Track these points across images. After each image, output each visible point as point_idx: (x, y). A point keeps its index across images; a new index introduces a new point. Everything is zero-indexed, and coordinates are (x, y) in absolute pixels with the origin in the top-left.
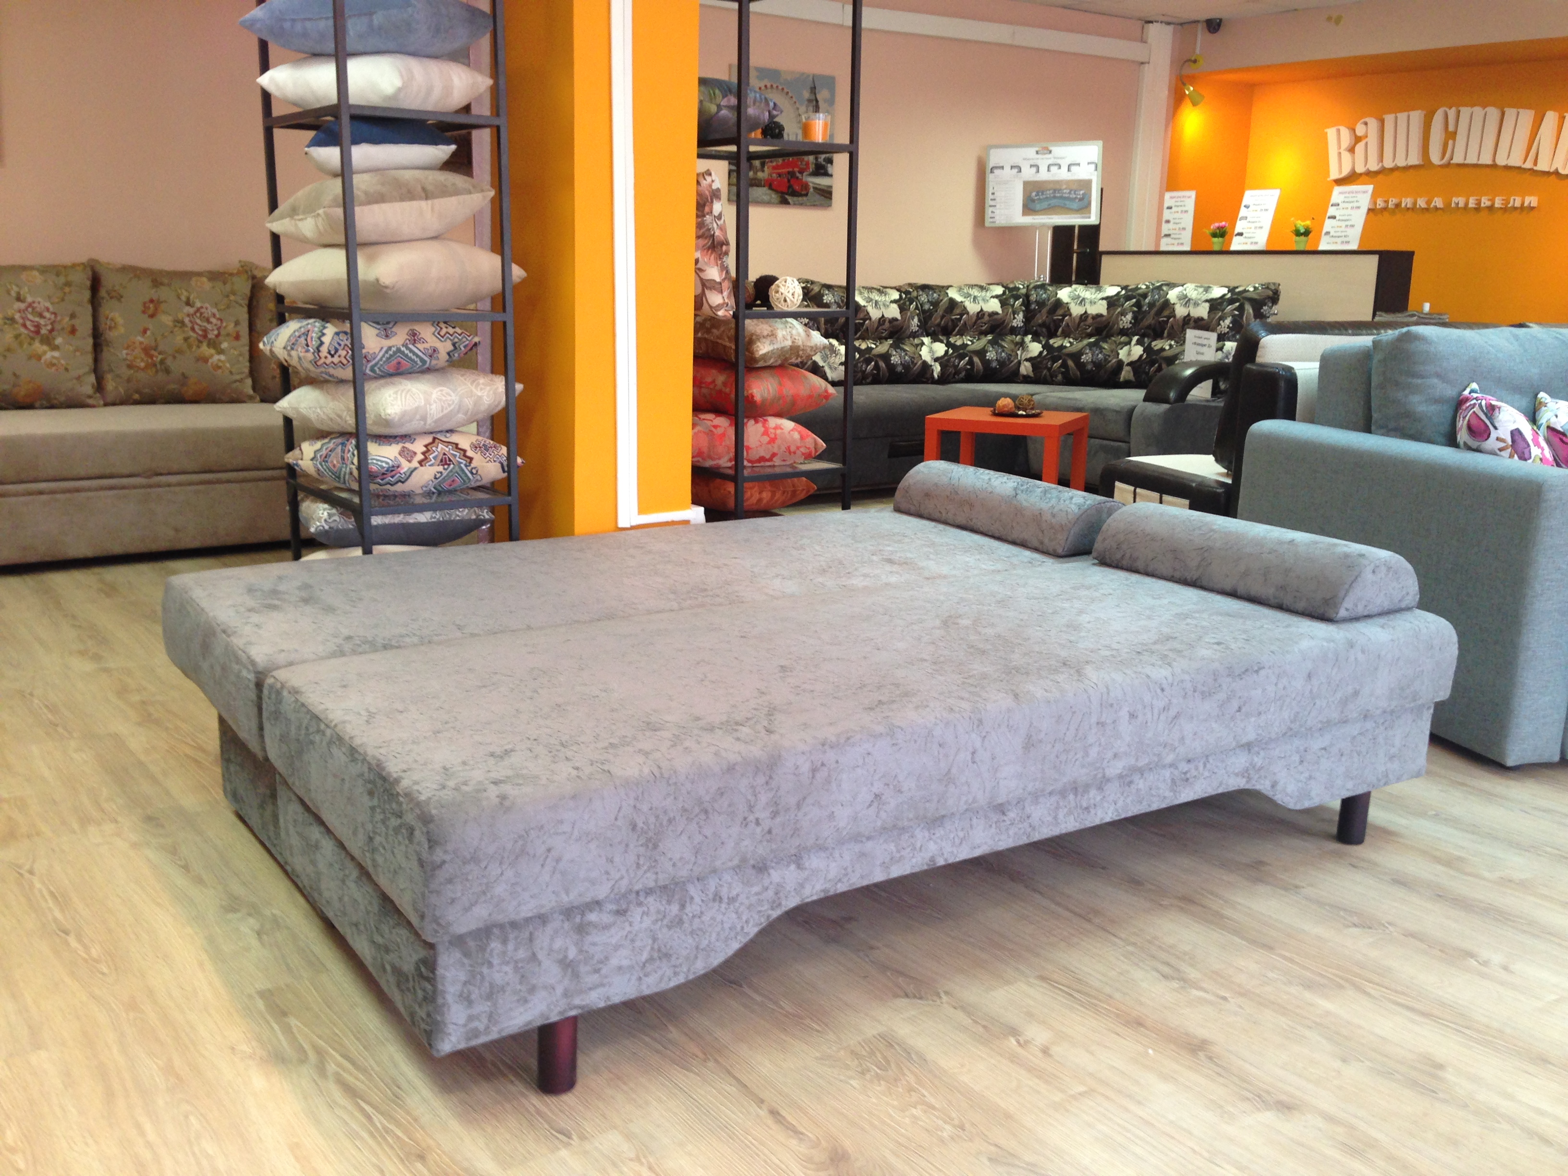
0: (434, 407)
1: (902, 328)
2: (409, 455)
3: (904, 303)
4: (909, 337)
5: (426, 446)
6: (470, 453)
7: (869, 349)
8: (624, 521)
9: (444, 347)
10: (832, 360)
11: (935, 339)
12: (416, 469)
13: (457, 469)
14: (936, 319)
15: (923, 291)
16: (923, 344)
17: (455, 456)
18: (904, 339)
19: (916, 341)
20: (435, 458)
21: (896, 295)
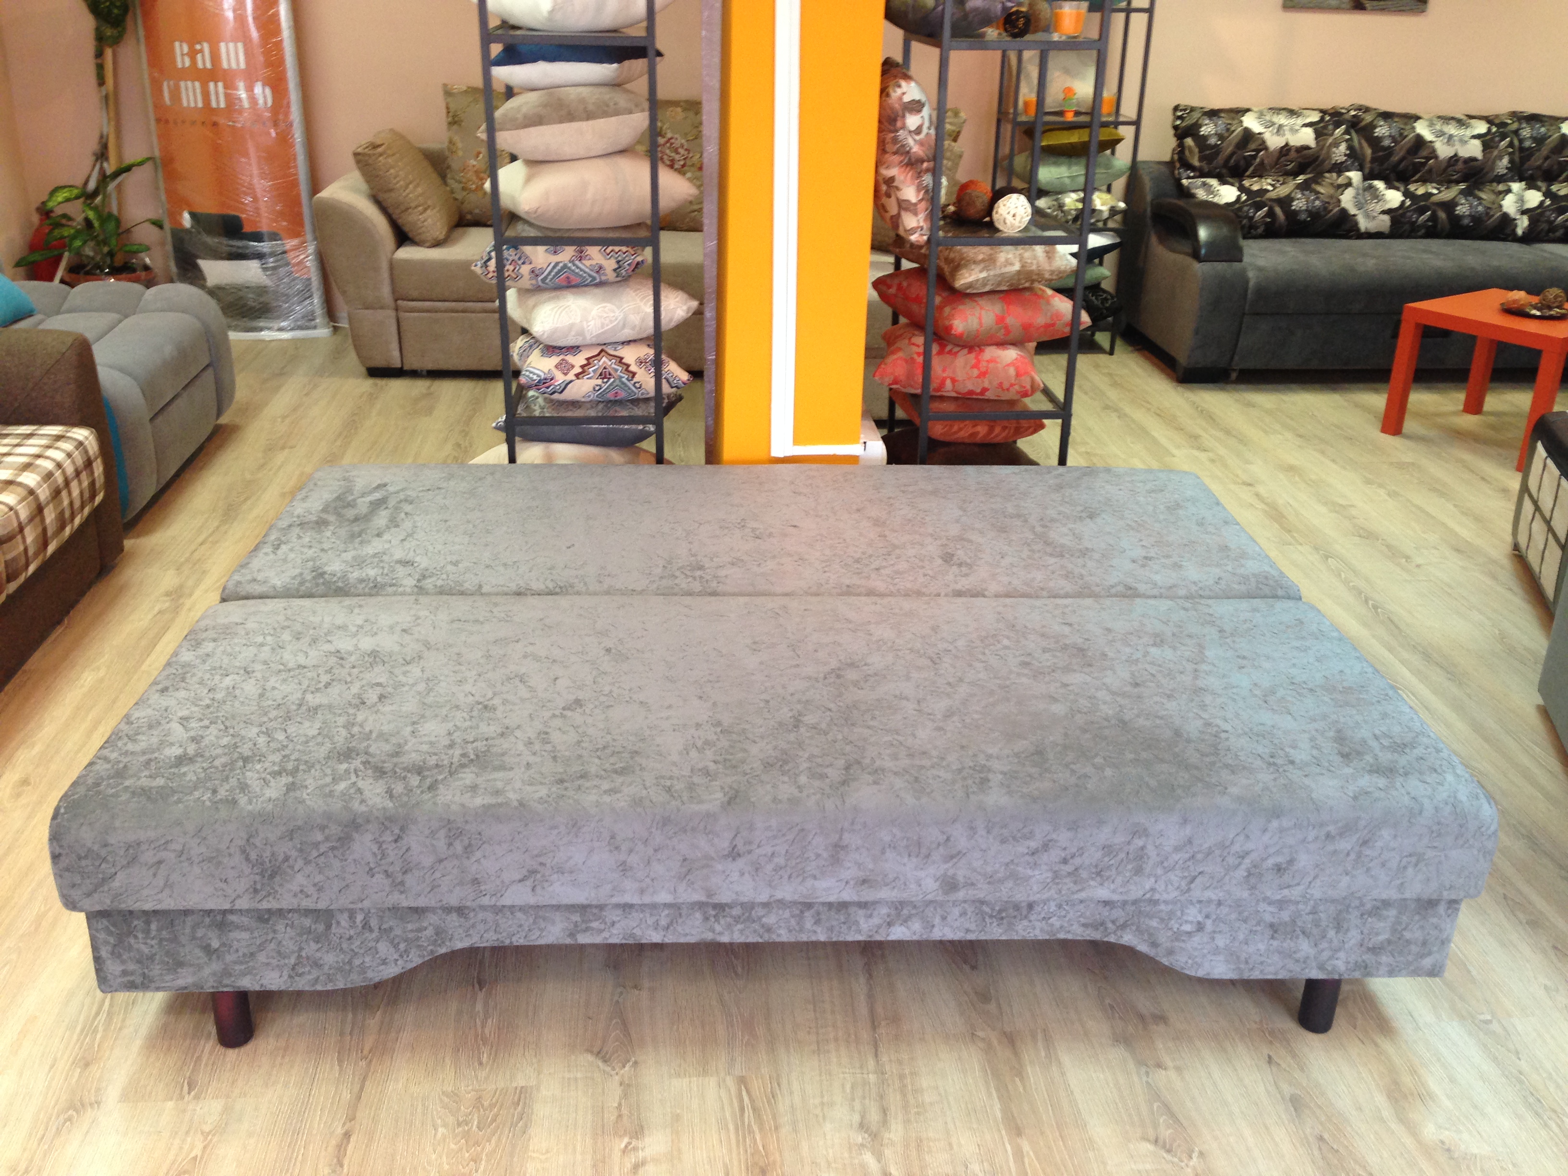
0: (592, 323)
1: (1482, 169)
2: (564, 367)
3: (1492, 139)
4: (1492, 181)
5: (587, 359)
6: (633, 368)
7: (1428, 195)
8: (777, 451)
9: (610, 265)
10: (1371, 207)
11: (1531, 186)
12: (571, 382)
13: (617, 382)
14: (1537, 161)
15: (1528, 123)
16: (1509, 191)
17: (616, 370)
18: (1483, 183)
19: (1501, 187)
20: (594, 371)
21: (1481, 128)
